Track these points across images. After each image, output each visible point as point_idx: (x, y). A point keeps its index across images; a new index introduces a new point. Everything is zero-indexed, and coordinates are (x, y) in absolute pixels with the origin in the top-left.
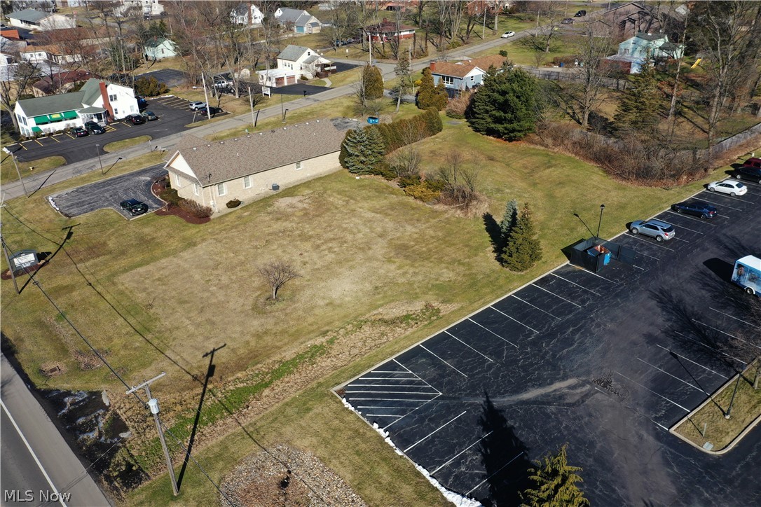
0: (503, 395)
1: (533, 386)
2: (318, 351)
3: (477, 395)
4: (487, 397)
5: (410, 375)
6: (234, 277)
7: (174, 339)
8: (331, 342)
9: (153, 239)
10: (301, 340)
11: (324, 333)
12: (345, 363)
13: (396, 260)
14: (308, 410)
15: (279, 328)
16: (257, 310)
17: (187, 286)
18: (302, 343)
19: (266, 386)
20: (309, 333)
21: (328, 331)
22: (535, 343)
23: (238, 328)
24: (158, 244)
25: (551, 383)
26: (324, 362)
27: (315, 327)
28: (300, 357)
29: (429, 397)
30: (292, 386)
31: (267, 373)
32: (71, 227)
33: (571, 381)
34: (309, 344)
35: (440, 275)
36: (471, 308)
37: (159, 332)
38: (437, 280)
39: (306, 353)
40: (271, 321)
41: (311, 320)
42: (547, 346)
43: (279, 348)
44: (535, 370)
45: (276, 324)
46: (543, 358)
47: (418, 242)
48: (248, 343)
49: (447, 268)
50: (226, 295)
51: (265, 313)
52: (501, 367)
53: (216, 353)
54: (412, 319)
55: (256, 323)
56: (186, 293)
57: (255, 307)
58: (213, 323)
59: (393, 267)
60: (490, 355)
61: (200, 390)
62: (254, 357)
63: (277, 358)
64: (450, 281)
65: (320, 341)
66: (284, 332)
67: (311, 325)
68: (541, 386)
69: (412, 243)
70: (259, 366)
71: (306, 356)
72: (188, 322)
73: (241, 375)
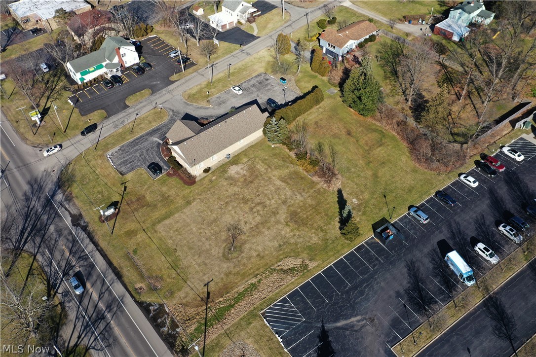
0: (329, 323)
1: (342, 319)
2: (254, 287)
3: (319, 322)
4: (323, 324)
5: (292, 307)
6: (212, 231)
7: (190, 273)
8: (259, 282)
9: (169, 196)
10: (246, 280)
11: (256, 276)
12: (265, 296)
13: (290, 224)
14: (250, 323)
15: (235, 271)
16: (226, 257)
17: (191, 237)
18: (246, 281)
19: (232, 306)
20: (249, 275)
21: (258, 275)
22: (348, 292)
23: (217, 269)
24: (172, 201)
25: (350, 318)
26: (256, 295)
27: (252, 271)
28: (246, 290)
29: (299, 321)
30: (243, 309)
31: (232, 299)
32: (125, 183)
33: (359, 318)
34: (250, 282)
35: (311, 238)
36: (322, 266)
37: (183, 268)
38: (309, 242)
39: (248, 288)
40: (232, 265)
41: (250, 266)
42: (353, 294)
43: (237, 283)
44: (345, 309)
45: (234, 267)
46: (349, 302)
47: (302, 209)
48: (222, 279)
49: (315, 233)
50: (210, 245)
51: (228, 259)
52: (331, 306)
53: (209, 284)
54: (295, 270)
55: (225, 265)
56: (191, 242)
57: (224, 255)
58: (206, 264)
59: (288, 230)
60: (327, 298)
61: (204, 307)
62: (226, 289)
63: (236, 290)
64: (315, 244)
65: (254, 281)
66: (238, 273)
67: (250, 270)
68: (346, 319)
69: (299, 210)
70: (228, 294)
71: (248, 290)
72: (194, 263)
73: (221, 299)
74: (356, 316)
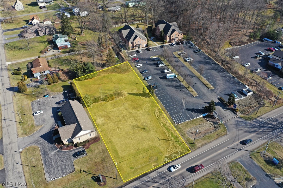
0: (183, 107)
1: (183, 104)
2: (164, 125)
4: (183, 109)
5: (176, 116)
6: (132, 135)
7: (152, 145)
8: (163, 123)
10: (161, 127)
12: (169, 122)
13: (138, 110)
14: (180, 128)
17: (133, 143)
19: (171, 133)
20: (159, 125)
21: (159, 123)
22: (173, 101)
23: (153, 135)
26: (168, 125)
27: (157, 124)
28: (165, 128)
29: (181, 115)
30: (173, 129)
31: (168, 132)
32: (81, 170)
35: (147, 105)
37: (149, 147)
38: (149, 106)
40: (152, 130)
41: (154, 125)
43: (161, 130)
44: (179, 103)
45: (154, 130)
46: (177, 101)
47: (132, 105)
48: (158, 134)
49: (145, 104)
50: (139, 136)
51: (149, 131)
52: (177, 106)
53: (159, 139)
54: (160, 112)
55: (152, 133)
56: (135, 143)
57: (147, 132)
58: (149, 139)
59: (141, 111)
60: (174, 106)
61: (170, 142)
62: (163, 134)
63: (164, 130)
65: (162, 125)
66: (157, 129)
70: (166, 133)
72: (147, 143)
73: (168, 136)
74: (182, 101)
